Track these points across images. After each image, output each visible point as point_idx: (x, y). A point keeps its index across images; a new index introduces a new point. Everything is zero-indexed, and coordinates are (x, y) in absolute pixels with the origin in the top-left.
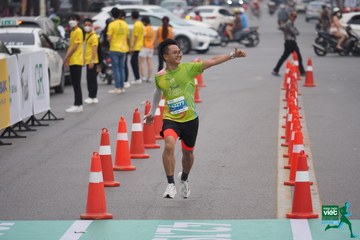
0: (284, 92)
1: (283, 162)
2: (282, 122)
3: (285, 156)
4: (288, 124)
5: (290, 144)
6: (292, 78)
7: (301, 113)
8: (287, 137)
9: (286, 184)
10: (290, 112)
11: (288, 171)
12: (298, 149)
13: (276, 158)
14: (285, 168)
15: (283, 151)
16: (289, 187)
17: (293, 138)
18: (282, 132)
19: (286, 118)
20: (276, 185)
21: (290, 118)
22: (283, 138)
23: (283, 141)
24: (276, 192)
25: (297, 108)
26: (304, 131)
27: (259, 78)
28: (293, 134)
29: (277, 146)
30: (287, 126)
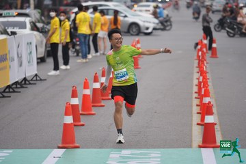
0: (197, 61)
1: (196, 109)
2: (196, 82)
3: (197, 105)
4: (200, 83)
5: (201, 97)
6: (203, 52)
7: (209, 76)
8: (199, 92)
9: (198, 124)
10: (201, 75)
11: (200, 115)
12: (206, 100)
13: (191, 106)
14: (198, 113)
15: (196, 102)
16: (200, 127)
17: (203, 93)
18: (195, 89)
19: (198, 79)
20: (191, 125)
21: (201, 79)
22: (196, 93)
23: (196, 95)
24: (191, 130)
25: (206, 73)
26: (211, 88)
27: (180, 52)
28: (203, 90)
29: (192, 98)
30: (199, 85)
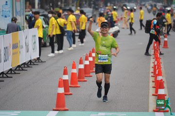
0: (154, 50)
1: (152, 84)
2: (152, 65)
3: (153, 82)
4: (155, 66)
5: (155, 76)
6: (157, 44)
7: (161, 61)
8: (154, 72)
9: (153, 95)
10: (156, 60)
11: (155, 89)
12: (159, 78)
13: (149, 82)
14: (153, 87)
15: (152, 79)
16: (154, 97)
17: (157, 73)
18: (152, 70)
19: (154, 63)
20: (148, 95)
21: (156, 63)
22: (152, 73)
23: (152, 74)
24: (148, 100)
25: (159, 58)
26: (163, 70)
27: (141, 44)
28: (157, 71)
29: (149, 76)
30: (154, 67)
